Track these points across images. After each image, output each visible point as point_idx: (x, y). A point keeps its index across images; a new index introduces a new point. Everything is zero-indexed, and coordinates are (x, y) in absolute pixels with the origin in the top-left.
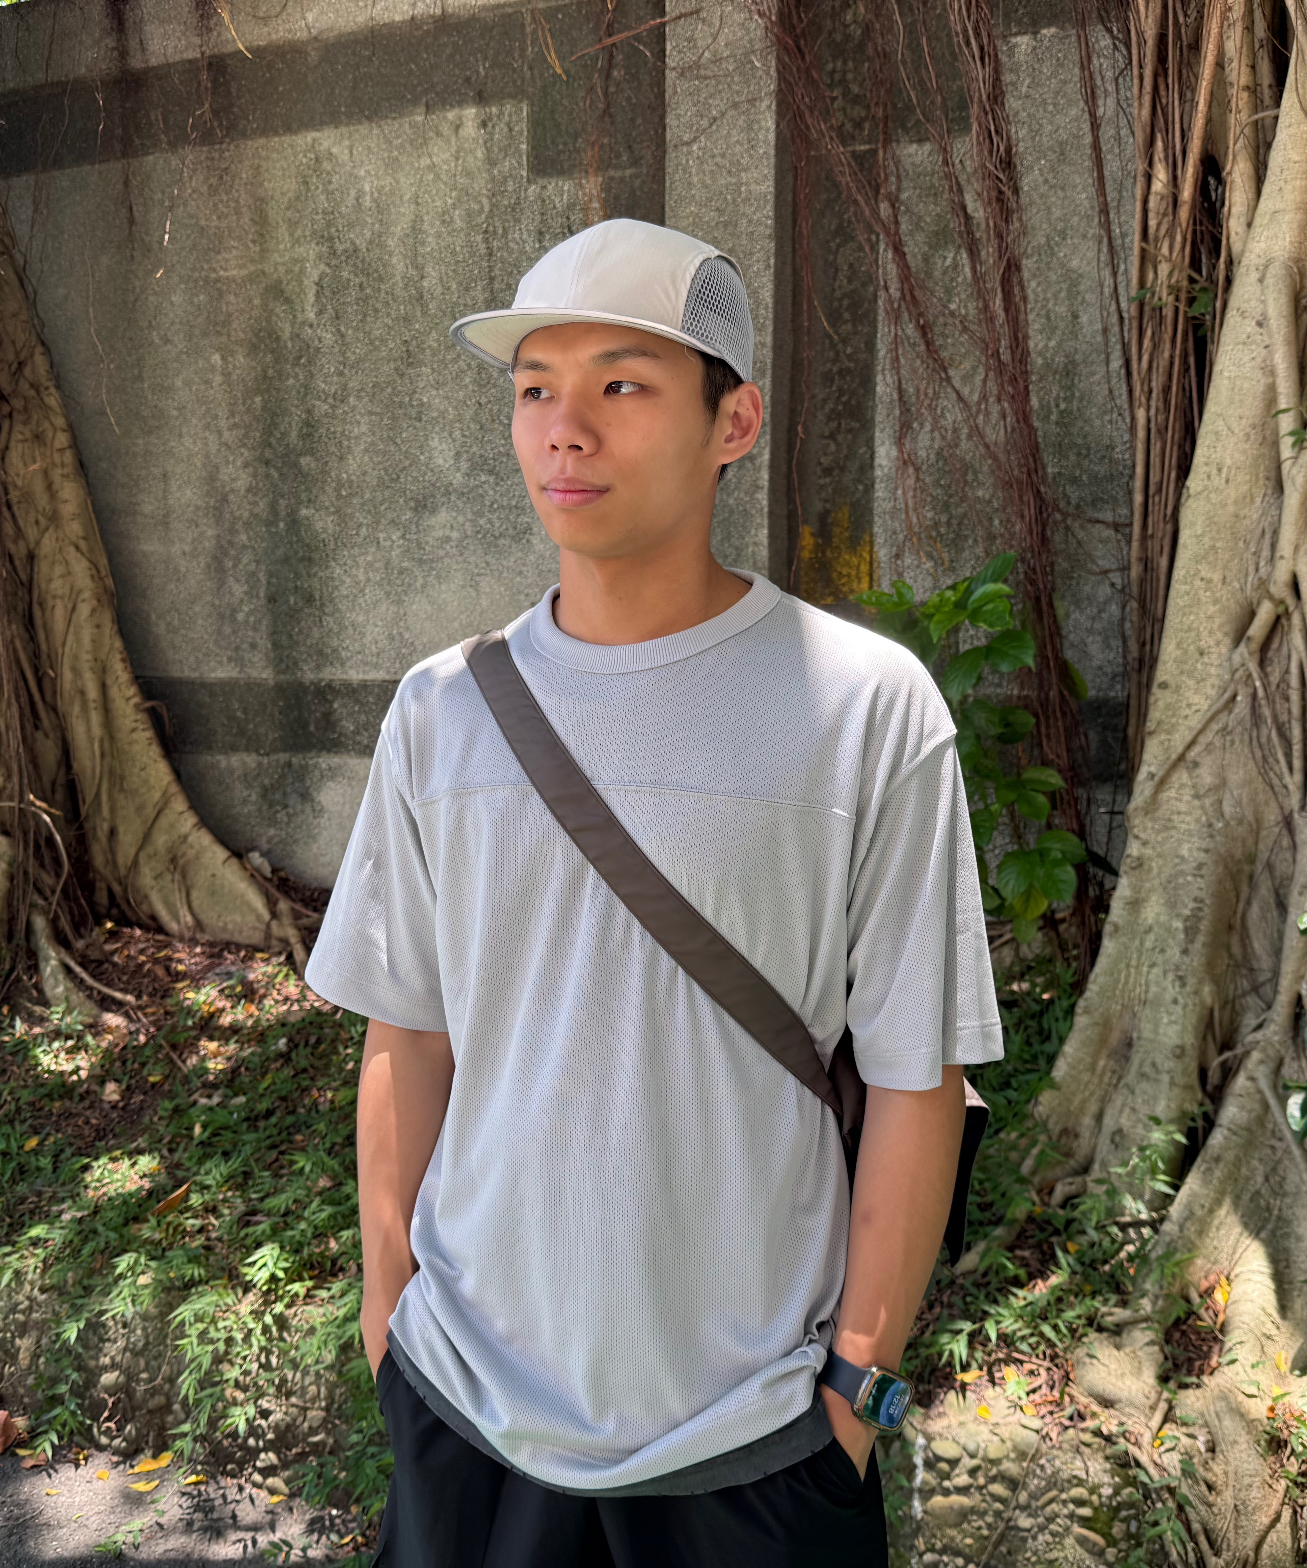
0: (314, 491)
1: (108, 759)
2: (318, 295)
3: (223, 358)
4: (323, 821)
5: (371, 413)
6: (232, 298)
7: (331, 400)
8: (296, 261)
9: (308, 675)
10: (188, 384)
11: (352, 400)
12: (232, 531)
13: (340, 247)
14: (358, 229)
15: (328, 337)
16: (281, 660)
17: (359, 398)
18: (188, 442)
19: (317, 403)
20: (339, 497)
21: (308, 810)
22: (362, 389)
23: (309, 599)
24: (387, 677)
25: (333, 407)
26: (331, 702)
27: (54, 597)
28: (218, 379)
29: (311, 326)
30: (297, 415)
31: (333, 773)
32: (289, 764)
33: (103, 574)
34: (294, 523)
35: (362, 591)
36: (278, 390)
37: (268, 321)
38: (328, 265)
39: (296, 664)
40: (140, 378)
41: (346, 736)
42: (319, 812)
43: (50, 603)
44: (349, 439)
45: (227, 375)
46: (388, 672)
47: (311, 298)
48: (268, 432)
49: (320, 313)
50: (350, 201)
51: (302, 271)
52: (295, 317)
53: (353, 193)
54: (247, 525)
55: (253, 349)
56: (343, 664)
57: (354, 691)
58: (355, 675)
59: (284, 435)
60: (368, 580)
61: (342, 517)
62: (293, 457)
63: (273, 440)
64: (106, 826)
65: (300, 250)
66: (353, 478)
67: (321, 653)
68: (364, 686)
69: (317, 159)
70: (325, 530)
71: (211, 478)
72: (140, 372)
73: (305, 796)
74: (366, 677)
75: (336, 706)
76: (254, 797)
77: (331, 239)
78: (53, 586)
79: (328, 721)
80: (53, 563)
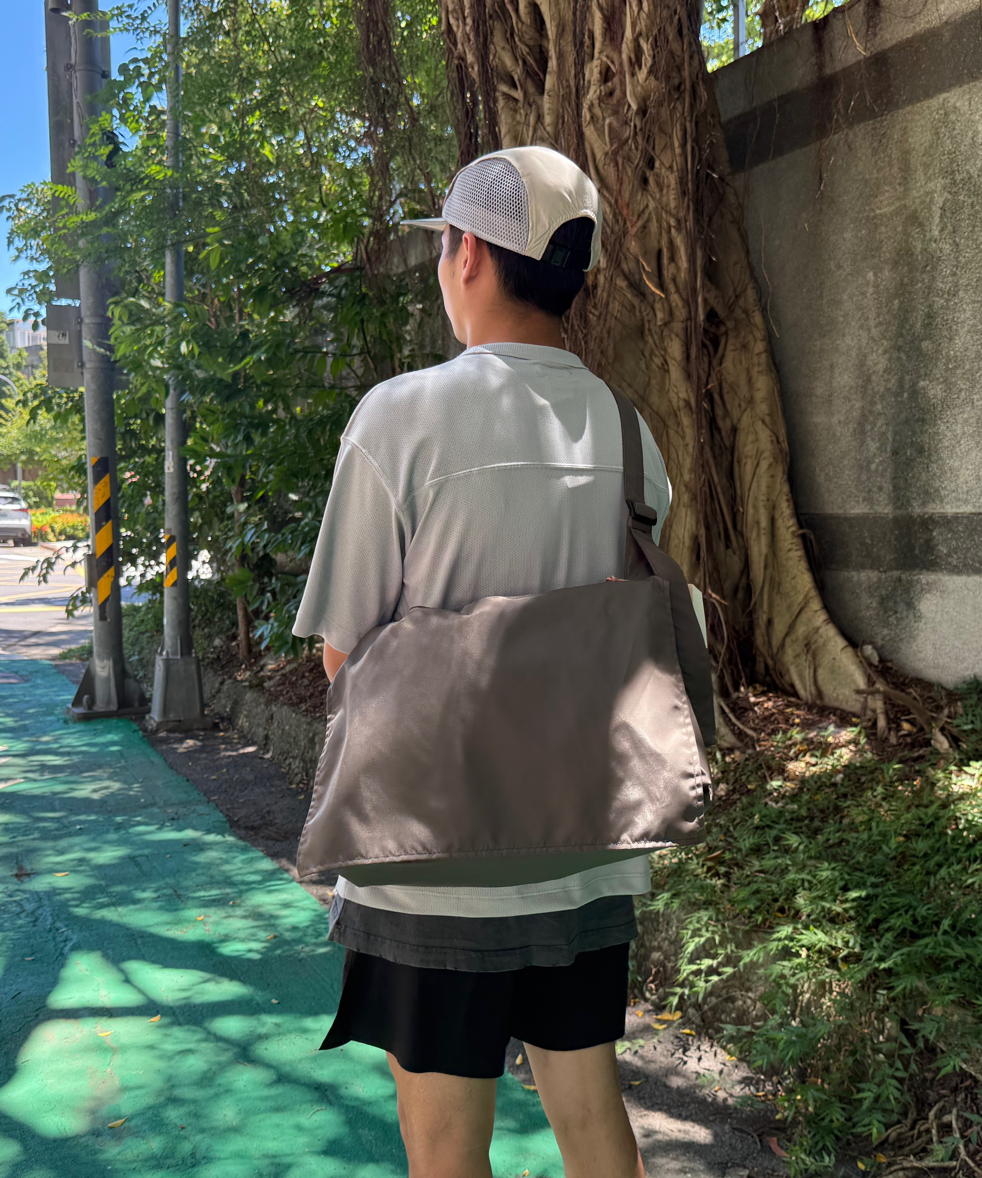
0: (930, 367)
1: (770, 570)
2: (941, 217)
3: (875, 275)
4: (921, 625)
5: (974, 302)
6: (883, 229)
7: (946, 296)
8: (928, 193)
9: (917, 510)
10: (851, 297)
11: (961, 294)
12: (873, 403)
13: (958, 177)
14: (972, 161)
15: (947, 248)
16: (899, 499)
17: (966, 291)
18: (848, 340)
19: (937, 299)
20: (947, 369)
21: (911, 616)
22: (968, 285)
23: (921, 451)
24: (973, 511)
25: (947, 301)
26: (932, 531)
27: (746, 457)
28: (871, 290)
29: (935, 241)
30: (922, 310)
31: (929, 588)
32: (900, 580)
33: (781, 439)
34: (915, 393)
35: (959, 442)
36: (910, 293)
37: (906, 242)
38: (950, 192)
39: (908, 502)
40: (821, 297)
41: (940, 557)
42: (918, 618)
43: (744, 461)
44: (958, 323)
45: (876, 286)
46: (974, 506)
47: (937, 220)
48: (901, 326)
49: (942, 230)
50: (968, 141)
51: (932, 201)
52: (925, 236)
53: (970, 134)
54: (883, 397)
55: (896, 264)
56: (942, 501)
57: (949, 522)
58: (950, 509)
59: (912, 326)
60: (964, 433)
61: (948, 385)
62: (916, 342)
63: (904, 332)
64: (765, 617)
65: (931, 185)
66: (958, 354)
67: (927, 493)
68: (956, 517)
69: (946, 114)
70: (935, 396)
71: (862, 364)
72: (822, 292)
73: (910, 605)
74: (958, 511)
75: (935, 534)
76: (874, 604)
77: (953, 172)
78: (746, 449)
79: (929, 546)
80: (748, 433)
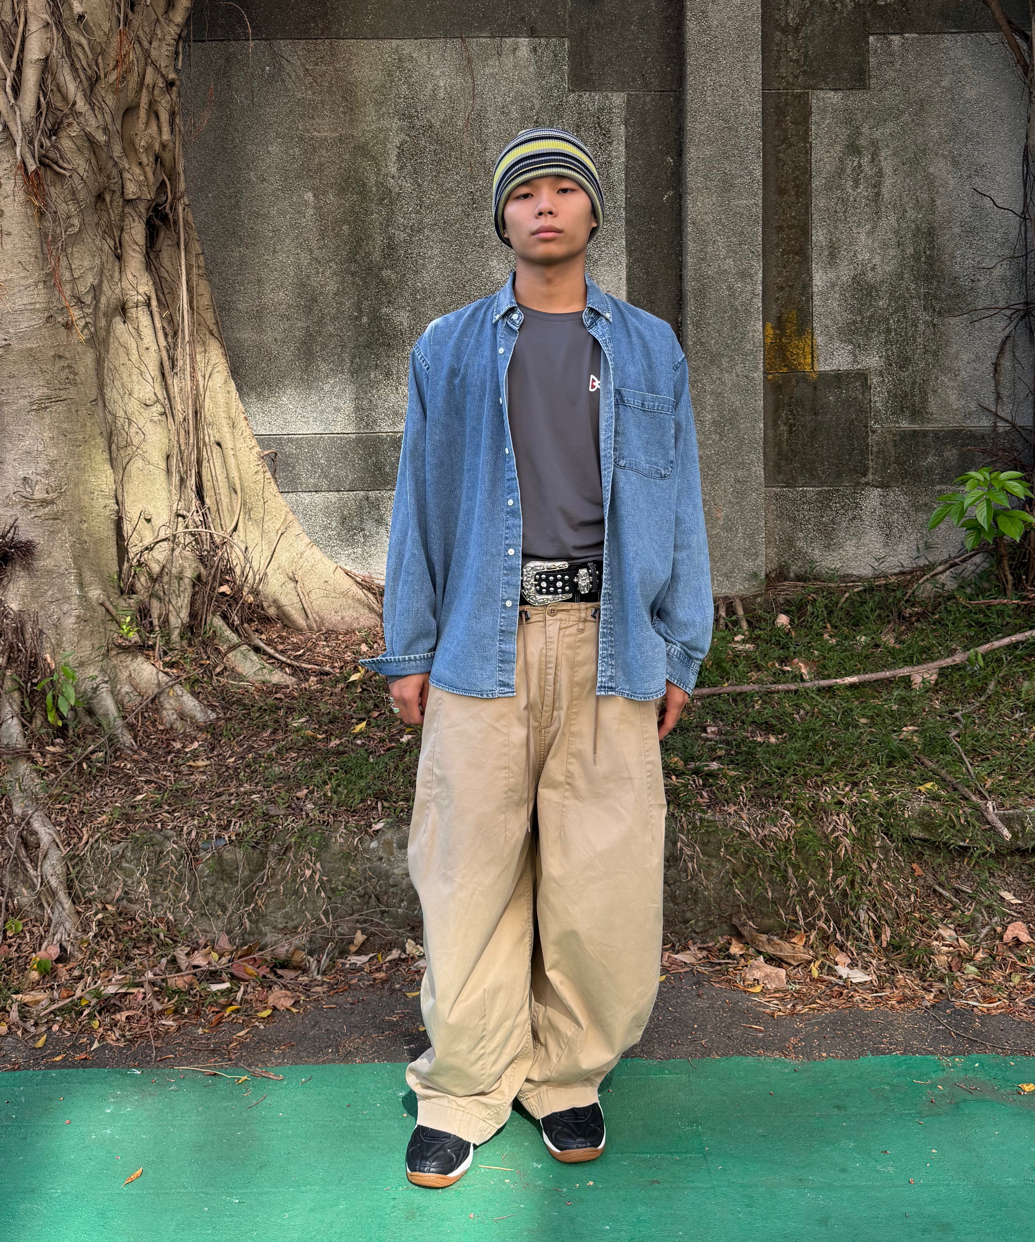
0: (393, 295)
2: (398, 155)
3: (315, 196)
5: (442, 241)
6: (324, 152)
7: (409, 231)
8: (381, 130)
9: (385, 429)
10: (282, 213)
11: (426, 231)
12: (321, 323)
13: (418, 123)
14: (433, 112)
15: (408, 186)
17: (432, 230)
18: (282, 256)
19: (397, 233)
20: (414, 299)
22: (435, 225)
25: (410, 236)
28: (311, 211)
29: (393, 177)
30: (379, 240)
32: (367, 498)
34: (376, 318)
36: (363, 222)
37: (356, 171)
38: (408, 135)
39: (375, 421)
40: (237, 206)
44: (424, 258)
45: (318, 208)
47: (394, 159)
48: (354, 252)
49: (400, 169)
50: (428, 91)
51: (386, 138)
52: (379, 170)
53: (430, 86)
54: (334, 318)
55: (342, 191)
59: (368, 254)
62: (376, 271)
63: (358, 257)
65: (385, 123)
66: (427, 286)
70: (401, 323)
71: (302, 285)
72: (238, 202)
77: (411, 117)
